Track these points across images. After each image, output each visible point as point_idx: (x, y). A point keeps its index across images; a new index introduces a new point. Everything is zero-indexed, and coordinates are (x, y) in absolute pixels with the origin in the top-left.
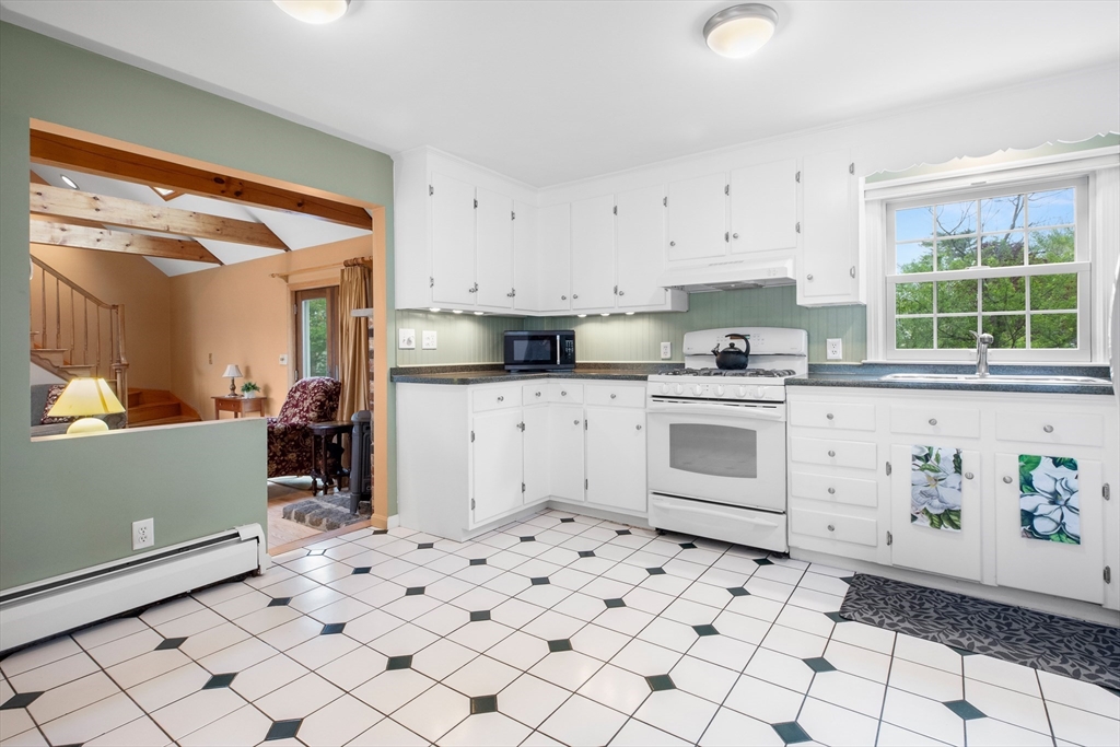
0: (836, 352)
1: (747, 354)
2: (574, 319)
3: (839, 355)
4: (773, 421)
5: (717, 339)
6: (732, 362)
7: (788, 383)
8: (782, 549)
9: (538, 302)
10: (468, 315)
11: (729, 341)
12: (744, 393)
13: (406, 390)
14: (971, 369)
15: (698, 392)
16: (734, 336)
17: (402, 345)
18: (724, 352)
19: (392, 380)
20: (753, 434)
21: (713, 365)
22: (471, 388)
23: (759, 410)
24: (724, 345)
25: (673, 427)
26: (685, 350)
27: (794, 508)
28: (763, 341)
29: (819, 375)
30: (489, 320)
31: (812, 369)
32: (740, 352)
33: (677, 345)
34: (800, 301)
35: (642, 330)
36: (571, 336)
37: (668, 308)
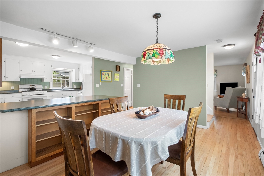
3: (46, 88)
14: (62, 89)
21: (29, 90)
34: (44, 81)
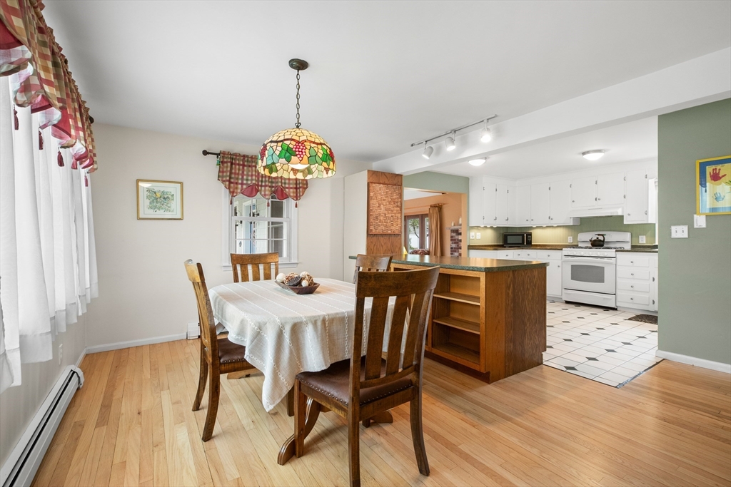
0: (643, 241)
1: (604, 241)
2: (531, 228)
4: (611, 264)
5: (592, 236)
6: (597, 244)
7: (616, 251)
8: (613, 306)
9: (517, 222)
10: (492, 227)
11: (597, 236)
12: (599, 254)
13: (472, 252)
15: (582, 254)
16: (599, 235)
17: (471, 238)
18: (594, 241)
19: (468, 249)
20: (603, 268)
22: (498, 251)
23: (606, 260)
24: (595, 238)
25: (572, 266)
26: (579, 240)
27: (618, 293)
28: (610, 236)
29: (636, 248)
30: (498, 229)
31: (633, 247)
32: (601, 241)
33: (575, 238)
35: (560, 232)
36: (530, 234)
37: (572, 224)
